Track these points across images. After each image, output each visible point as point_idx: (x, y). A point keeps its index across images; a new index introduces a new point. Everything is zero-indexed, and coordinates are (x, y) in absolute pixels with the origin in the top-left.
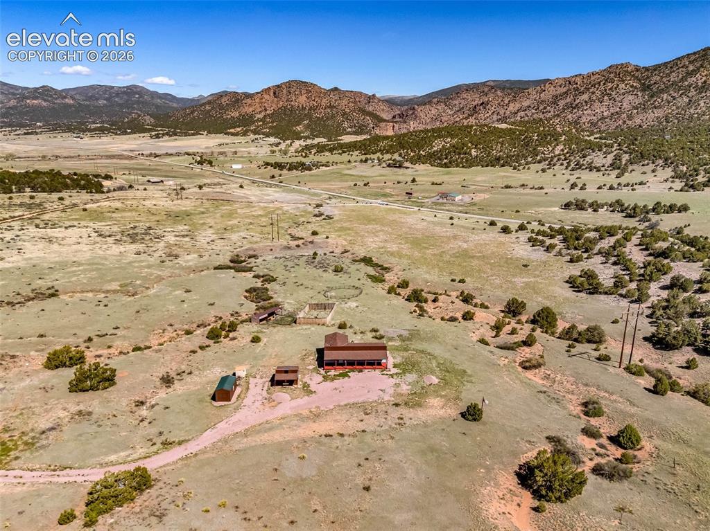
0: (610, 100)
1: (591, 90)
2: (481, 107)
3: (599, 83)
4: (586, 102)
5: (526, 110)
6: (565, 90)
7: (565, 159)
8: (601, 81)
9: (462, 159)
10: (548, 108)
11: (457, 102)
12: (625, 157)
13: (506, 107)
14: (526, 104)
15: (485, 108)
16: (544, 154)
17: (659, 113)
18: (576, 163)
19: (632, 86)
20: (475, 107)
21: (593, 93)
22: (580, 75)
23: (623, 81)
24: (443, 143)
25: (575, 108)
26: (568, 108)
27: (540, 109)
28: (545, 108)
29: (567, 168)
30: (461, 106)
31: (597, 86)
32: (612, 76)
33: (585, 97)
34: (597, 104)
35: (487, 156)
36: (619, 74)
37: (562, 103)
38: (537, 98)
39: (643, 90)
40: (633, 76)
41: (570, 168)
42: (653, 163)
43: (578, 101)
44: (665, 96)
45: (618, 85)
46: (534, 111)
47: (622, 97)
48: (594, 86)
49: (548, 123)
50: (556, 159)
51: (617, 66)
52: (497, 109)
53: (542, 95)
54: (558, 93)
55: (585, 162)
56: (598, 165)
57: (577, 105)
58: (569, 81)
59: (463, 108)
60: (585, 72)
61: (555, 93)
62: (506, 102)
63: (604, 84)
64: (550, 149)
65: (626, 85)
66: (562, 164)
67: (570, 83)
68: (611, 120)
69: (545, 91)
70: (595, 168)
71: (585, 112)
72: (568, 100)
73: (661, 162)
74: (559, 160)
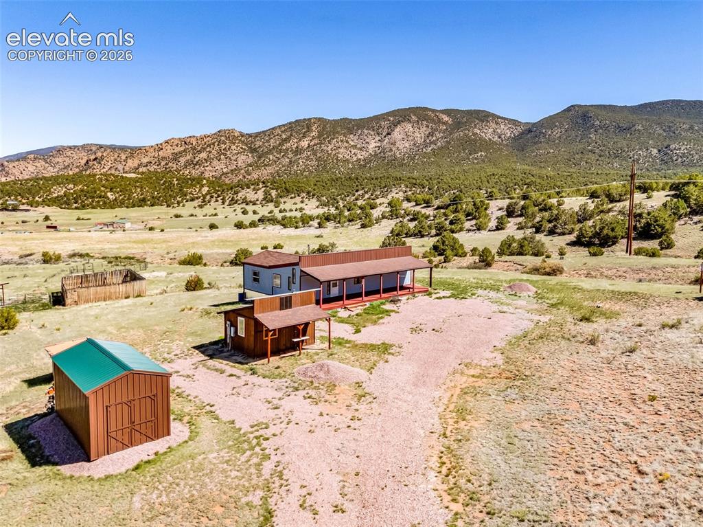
0: (226, 158)
1: (208, 150)
2: (95, 162)
3: (214, 144)
4: (205, 159)
5: (147, 166)
6: (182, 149)
7: (219, 196)
8: (215, 142)
9: (98, 202)
10: (170, 164)
11: (60, 160)
12: (274, 193)
13: (124, 163)
14: (145, 160)
15: (100, 163)
16: (193, 194)
17: (270, 170)
18: (230, 199)
19: (242, 148)
20: (87, 162)
21: (210, 152)
22: (194, 136)
23: (234, 144)
24: (64, 189)
25: (196, 165)
26: (190, 164)
27: (162, 164)
28: (167, 164)
29: (223, 203)
30: (66, 164)
31: (212, 146)
32: (223, 138)
33: (204, 155)
34: (215, 162)
35: (128, 199)
36: (229, 137)
37: (183, 160)
38: (156, 156)
39: (252, 152)
40: (240, 140)
41: (227, 203)
42: (299, 196)
43: (197, 159)
44: (271, 157)
45: (230, 147)
46: (156, 167)
47: (236, 157)
48: (209, 146)
49: (179, 174)
50: (208, 197)
51: (225, 131)
52: (114, 164)
53: (161, 153)
54: (175, 151)
55: (239, 198)
56: (252, 200)
57: (197, 162)
58: (185, 142)
59: (69, 166)
60: (198, 134)
61: (173, 152)
62: (124, 157)
63: (218, 145)
64: (197, 190)
65: (237, 147)
66: (217, 201)
67: (185, 143)
68: (232, 175)
69: (162, 149)
70: (251, 202)
71: (206, 168)
72: (188, 157)
73: (304, 194)
74: (212, 197)
